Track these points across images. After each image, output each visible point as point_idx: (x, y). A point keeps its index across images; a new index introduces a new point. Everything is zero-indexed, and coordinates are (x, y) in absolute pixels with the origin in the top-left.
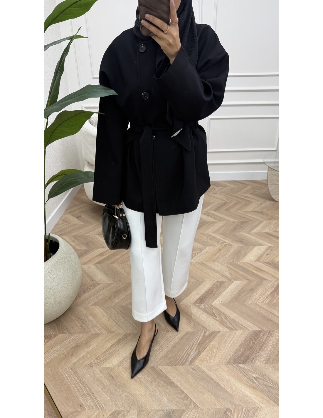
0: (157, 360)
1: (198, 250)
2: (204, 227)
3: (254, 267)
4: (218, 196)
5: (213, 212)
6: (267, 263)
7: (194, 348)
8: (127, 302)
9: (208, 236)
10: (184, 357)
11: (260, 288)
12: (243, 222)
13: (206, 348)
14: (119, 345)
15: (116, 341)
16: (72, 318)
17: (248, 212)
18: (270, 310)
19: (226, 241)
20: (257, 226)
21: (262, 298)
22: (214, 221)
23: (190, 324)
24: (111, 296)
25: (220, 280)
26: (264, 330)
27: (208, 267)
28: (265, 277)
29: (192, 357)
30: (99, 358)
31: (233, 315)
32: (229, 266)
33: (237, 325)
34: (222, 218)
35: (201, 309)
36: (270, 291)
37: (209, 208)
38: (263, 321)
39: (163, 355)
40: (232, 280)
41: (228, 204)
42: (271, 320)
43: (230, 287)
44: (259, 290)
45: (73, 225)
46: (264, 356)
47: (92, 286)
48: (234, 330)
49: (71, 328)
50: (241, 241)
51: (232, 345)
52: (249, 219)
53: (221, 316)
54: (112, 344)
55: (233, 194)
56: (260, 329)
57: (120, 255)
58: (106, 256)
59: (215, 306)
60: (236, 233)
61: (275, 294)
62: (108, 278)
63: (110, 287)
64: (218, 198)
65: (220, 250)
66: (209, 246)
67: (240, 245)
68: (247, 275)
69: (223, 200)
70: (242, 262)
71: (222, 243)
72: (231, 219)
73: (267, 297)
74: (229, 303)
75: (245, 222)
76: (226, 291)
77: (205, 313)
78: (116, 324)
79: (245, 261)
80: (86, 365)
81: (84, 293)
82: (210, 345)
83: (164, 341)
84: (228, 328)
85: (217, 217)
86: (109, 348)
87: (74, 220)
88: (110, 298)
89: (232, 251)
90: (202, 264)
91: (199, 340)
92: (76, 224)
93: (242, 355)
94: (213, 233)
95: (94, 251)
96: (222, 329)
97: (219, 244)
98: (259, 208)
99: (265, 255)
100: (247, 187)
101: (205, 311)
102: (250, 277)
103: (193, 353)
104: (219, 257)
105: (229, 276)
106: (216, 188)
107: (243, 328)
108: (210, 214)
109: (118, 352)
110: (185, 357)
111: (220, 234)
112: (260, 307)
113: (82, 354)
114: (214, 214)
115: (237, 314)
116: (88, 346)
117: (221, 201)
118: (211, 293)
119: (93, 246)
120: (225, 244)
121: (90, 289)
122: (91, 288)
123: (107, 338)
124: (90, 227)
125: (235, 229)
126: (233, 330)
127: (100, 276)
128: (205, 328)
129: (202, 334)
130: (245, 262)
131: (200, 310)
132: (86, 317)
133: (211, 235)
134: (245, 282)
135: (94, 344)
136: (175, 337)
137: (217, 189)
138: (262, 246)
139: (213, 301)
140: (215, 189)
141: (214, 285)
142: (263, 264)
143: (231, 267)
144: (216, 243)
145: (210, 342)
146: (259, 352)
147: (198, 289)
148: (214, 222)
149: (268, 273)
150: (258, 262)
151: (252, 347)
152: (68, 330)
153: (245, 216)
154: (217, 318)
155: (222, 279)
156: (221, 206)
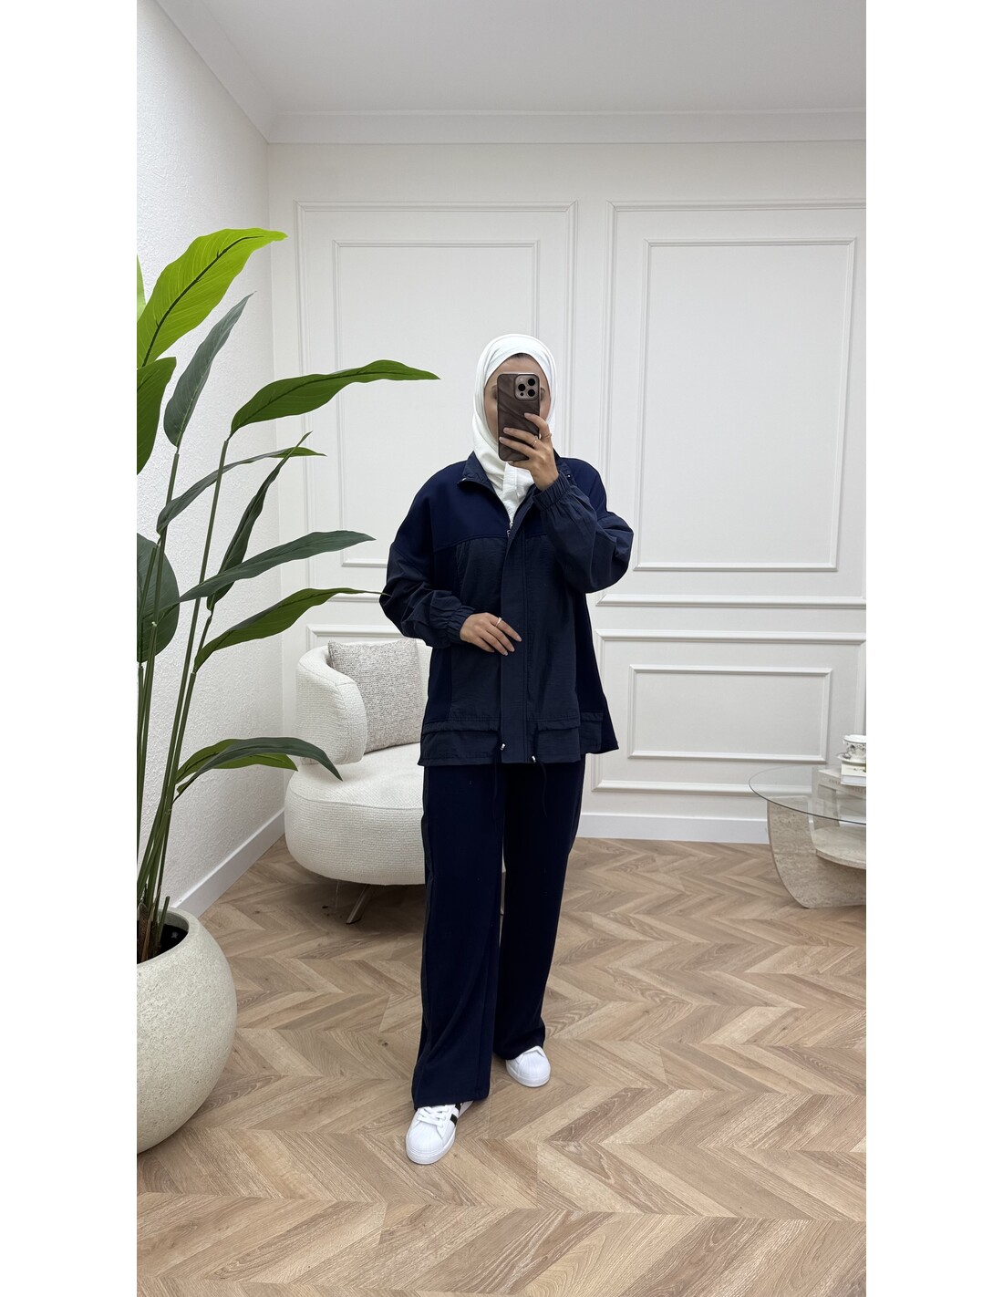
0: (417, 1275)
1: (583, 1010)
2: (608, 952)
3: (741, 1057)
4: (660, 877)
5: (640, 917)
6: (777, 1048)
7: (530, 1250)
8: (352, 1126)
9: (618, 975)
10: (497, 1272)
11: (748, 1110)
12: (726, 945)
13: (564, 1254)
14: (313, 1229)
15: (305, 1219)
16: (191, 1156)
17: (744, 922)
18: (771, 1169)
19: (668, 990)
20: (765, 956)
21: (751, 1136)
22: (641, 938)
23: (529, 1191)
24: (310, 1108)
25: (633, 1086)
26: (744, 1219)
27: (606, 1053)
28: (769, 1085)
29: (519, 1275)
30: (248, 1258)
31: (659, 1176)
32: (668, 1052)
33: (666, 1200)
34: (665, 932)
35: (569, 1156)
36: (779, 1119)
37: (631, 905)
38: (746, 1194)
39: (436, 1263)
40: (671, 1087)
41: (686, 900)
42: (768, 1194)
43: (660, 1105)
44: (746, 1115)
45: (234, 933)
46: (735, 1284)
47: (257, 1081)
48: (657, 1213)
49: (184, 1181)
50: (712, 993)
51: (643, 1250)
52: (744, 940)
53: (625, 1176)
54: (294, 1225)
55: (706, 876)
56: (733, 1216)
57: (355, 1010)
58: (311, 1012)
59: (610, 1150)
60: (702, 972)
61: (791, 1129)
62: (309, 1063)
63: (312, 1086)
64: (659, 883)
65: (647, 1012)
66: (616, 1001)
67: (708, 1002)
68: (715, 1077)
69: (673, 888)
70: (706, 1045)
71: (657, 995)
72: (691, 936)
73: (767, 1135)
74: (652, 1143)
75: (730, 947)
76: (645, 1114)
77: (576, 1166)
78: (311, 1176)
79: (715, 1042)
80: (207, 1273)
81: (235, 1095)
82: (578, 1246)
83: (444, 1229)
84: (638, 1206)
85: (652, 929)
86: (281, 1235)
87: (240, 921)
88: (306, 1114)
89: (682, 1015)
90: (588, 1044)
91: (549, 1232)
92: (243, 930)
93: (672, 1277)
94: (633, 967)
95: (281, 997)
96: (620, 1207)
97: (645, 998)
98: (776, 913)
99: (776, 1030)
100: (747, 860)
101: (578, 1160)
102: (723, 1081)
103: (524, 1265)
104: (640, 1029)
105: (663, 1077)
106: (657, 859)
107: (682, 1208)
108: (632, 922)
109: (307, 1248)
110: (501, 1272)
111: (654, 971)
112: (743, 1158)
113: (201, 1244)
114: (643, 920)
115: (670, 1172)
116: (225, 1226)
117: (668, 892)
118: (603, 1116)
119: (281, 985)
120: (664, 999)
121: (253, 1087)
122: (258, 1085)
123: (282, 1211)
124: (281, 939)
125: (699, 962)
126: (653, 1212)
127: (288, 1060)
128: (571, 1202)
129: (560, 1217)
130: (716, 1045)
131: (563, 1157)
132: (230, 1154)
133: (629, 975)
134: (707, 1093)
135: (240, 1223)
136: (478, 1220)
137: (660, 860)
138: (771, 1008)
139: (607, 1136)
140: (654, 861)
141: (614, 1097)
142: (769, 1051)
143: (672, 1054)
144: (639, 993)
145: (580, 1238)
146: (722, 1273)
147: (566, 1104)
148: (641, 941)
149: (779, 1075)
150: (755, 1047)
151: (702, 1259)
152: (172, 1183)
153: (733, 932)
154: (609, 1178)
155: (640, 1084)
156: (667, 903)
